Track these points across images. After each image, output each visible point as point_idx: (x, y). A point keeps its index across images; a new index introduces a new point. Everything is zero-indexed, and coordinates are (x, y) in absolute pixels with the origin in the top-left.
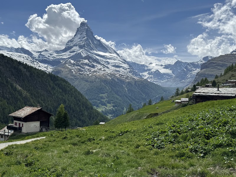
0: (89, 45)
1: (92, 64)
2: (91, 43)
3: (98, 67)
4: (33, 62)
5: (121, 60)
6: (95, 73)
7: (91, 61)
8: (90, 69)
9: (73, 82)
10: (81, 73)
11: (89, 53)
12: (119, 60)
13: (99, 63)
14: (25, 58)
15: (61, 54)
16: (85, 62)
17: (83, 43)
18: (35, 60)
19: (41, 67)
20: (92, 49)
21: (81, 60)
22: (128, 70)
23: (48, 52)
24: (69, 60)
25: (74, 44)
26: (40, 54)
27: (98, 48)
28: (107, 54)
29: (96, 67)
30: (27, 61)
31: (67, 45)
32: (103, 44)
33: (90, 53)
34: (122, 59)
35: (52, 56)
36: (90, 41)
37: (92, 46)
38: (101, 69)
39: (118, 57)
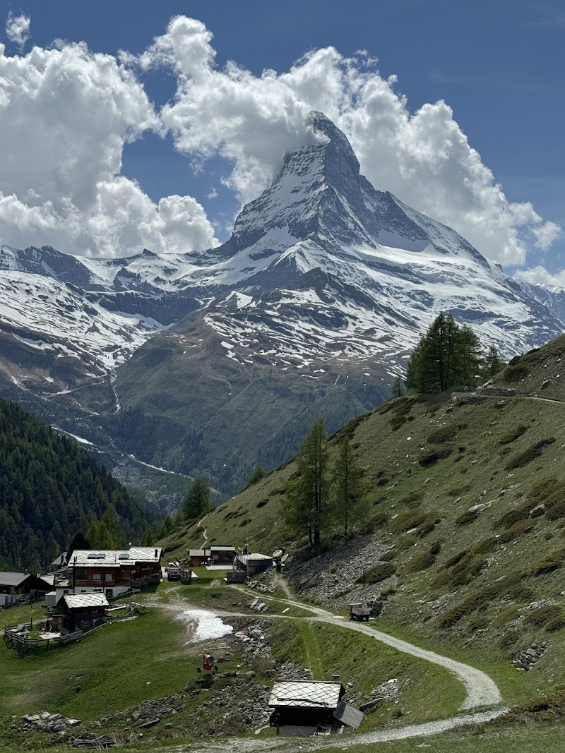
0: (335, 219)
1: (331, 309)
2: (348, 210)
3: (359, 325)
4: (70, 309)
5: (492, 283)
6: (337, 353)
7: (330, 296)
8: (316, 332)
9: (223, 398)
10: (263, 353)
11: (334, 254)
12: (480, 285)
13: (369, 304)
14: (36, 294)
15: (212, 268)
16: (299, 303)
17: (308, 212)
18: (88, 298)
19: (103, 330)
20: (352, 238)
21: (285, 291)
22: (525, 329)
23: (156, 262)
24: (233, 292)
25: (269, 219)
26: (123, 273)
27: (383, 233)
28: (424, 260)
29: (350, 321)
30: (42, 306)
31: (241, 223)
32: (408, 213)
33: (343, 255)
34: (498, 281)
35: (173, 278)
36: (344, 201)
37: (351, 225)
38: (372, 331)
39: (481, 270)
